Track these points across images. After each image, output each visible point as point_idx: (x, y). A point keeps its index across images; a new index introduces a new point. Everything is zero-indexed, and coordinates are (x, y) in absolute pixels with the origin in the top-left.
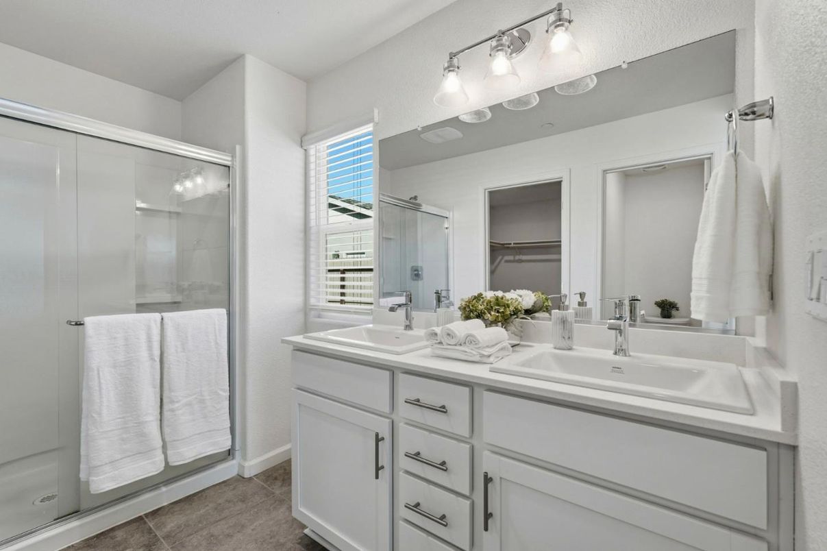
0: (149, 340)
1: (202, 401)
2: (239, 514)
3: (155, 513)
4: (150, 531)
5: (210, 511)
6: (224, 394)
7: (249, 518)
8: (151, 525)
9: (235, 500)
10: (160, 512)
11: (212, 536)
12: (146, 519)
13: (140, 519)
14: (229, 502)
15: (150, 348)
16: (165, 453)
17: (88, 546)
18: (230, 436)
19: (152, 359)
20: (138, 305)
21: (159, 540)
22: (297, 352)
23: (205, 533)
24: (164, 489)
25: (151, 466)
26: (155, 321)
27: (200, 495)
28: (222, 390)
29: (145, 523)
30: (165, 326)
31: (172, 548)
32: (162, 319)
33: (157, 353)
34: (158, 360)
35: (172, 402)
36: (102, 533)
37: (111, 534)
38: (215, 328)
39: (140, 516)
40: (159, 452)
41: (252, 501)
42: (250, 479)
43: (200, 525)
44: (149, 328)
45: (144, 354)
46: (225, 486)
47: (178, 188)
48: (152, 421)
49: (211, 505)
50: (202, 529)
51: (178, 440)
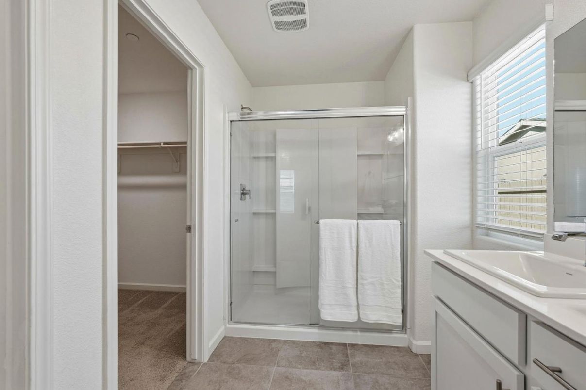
0: (350, 237)
1: (382, 284)
2: (399, 378)
3: (353, 346)
4: (347, 356)
5: (382, 363)
6: (397, 283)
7: (405, 386)
8: (349, 352)
9: (400, 366)
10: (355, 347)
11: (377, 382)
12: (348, 347)
13: (345, 345)
14: (397, 364)
15: (351, 242)
16: (358, 310)
17: (320, 346)
18: (401, 316)
19: (352, 249)
20: (359, 214)
21: (349, 364)
22: (435, 264)
23: (374, 376)
24: (359, 333)
25: (350, 316)
26: (354, 225)
27: (380, 348)
28: (396, 280)
29: (347, 349)
30: (359, 229)
31: (353, 374)
32: (358, 224)
33: (354, 244)
34: (355, 250)
35: (362, 279)
36: (328, 343)
37: (331, 346)
38: (391, 234)
39: (346, 344)
40: (355, 308)
41: (412, 373)
42: (416, 355)
43: (373, 370)
44: (350, 229)
45: (347, 244)
46: (398, 351)
47: (391, 138)
48: (351, 287)
49: (384, 359)
50: (373, 373)
51: (365, 305)
